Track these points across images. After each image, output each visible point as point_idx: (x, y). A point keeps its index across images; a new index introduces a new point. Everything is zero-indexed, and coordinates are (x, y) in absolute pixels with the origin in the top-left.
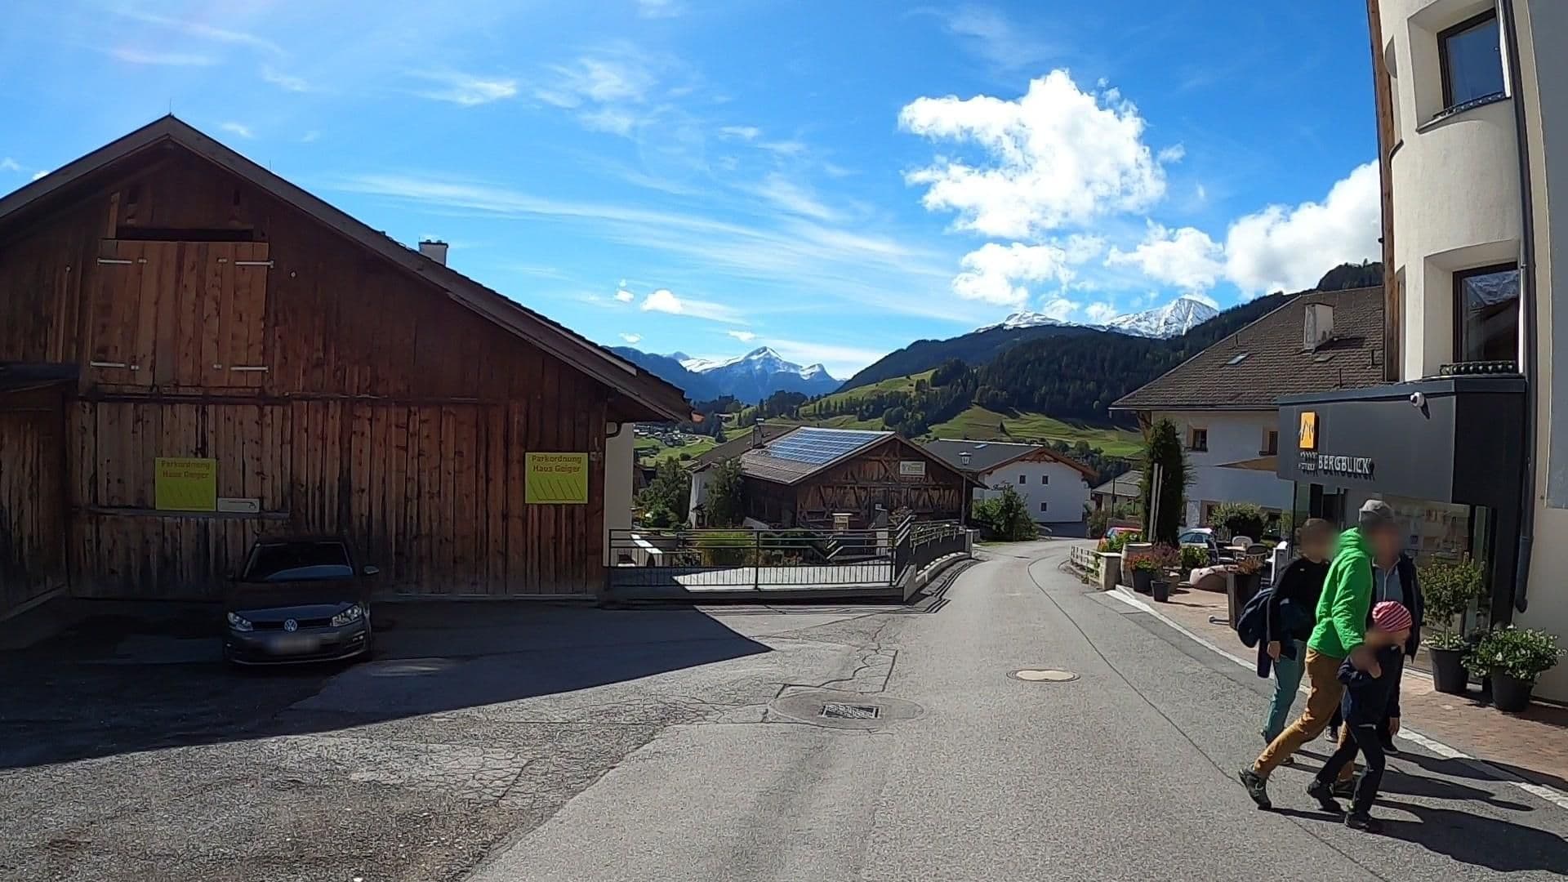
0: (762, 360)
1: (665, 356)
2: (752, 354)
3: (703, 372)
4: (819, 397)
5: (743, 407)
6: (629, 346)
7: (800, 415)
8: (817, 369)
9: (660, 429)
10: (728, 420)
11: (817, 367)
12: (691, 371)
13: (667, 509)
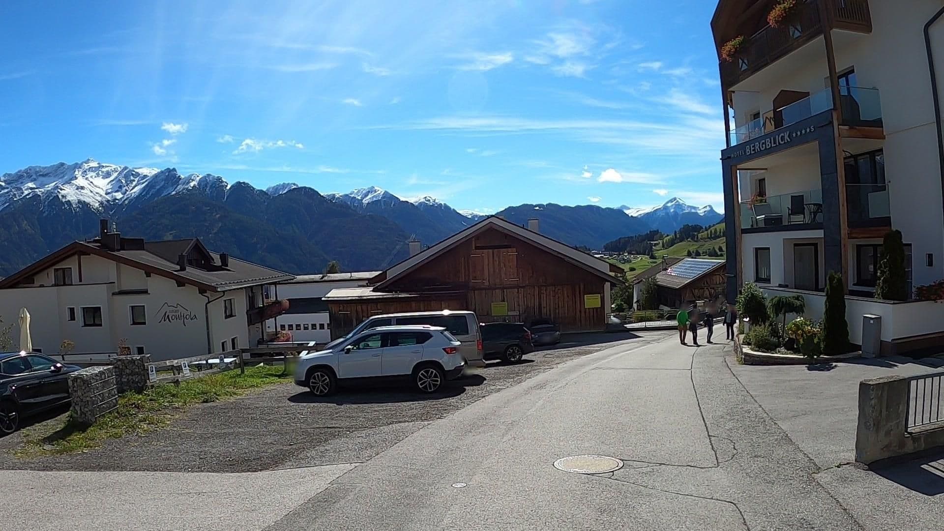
0: (674, 206)
1: (615, 208)
2: (668, 203)
3: (639, 216)
4: (710, 227)
5: (664, 236)
6: (593, 204)
7: (699, 238)
8: (708, 208)
9: (616, 253)
10: (655, 245)
11: (708, 207)
12: (632, 216)
13: (623, 303)
